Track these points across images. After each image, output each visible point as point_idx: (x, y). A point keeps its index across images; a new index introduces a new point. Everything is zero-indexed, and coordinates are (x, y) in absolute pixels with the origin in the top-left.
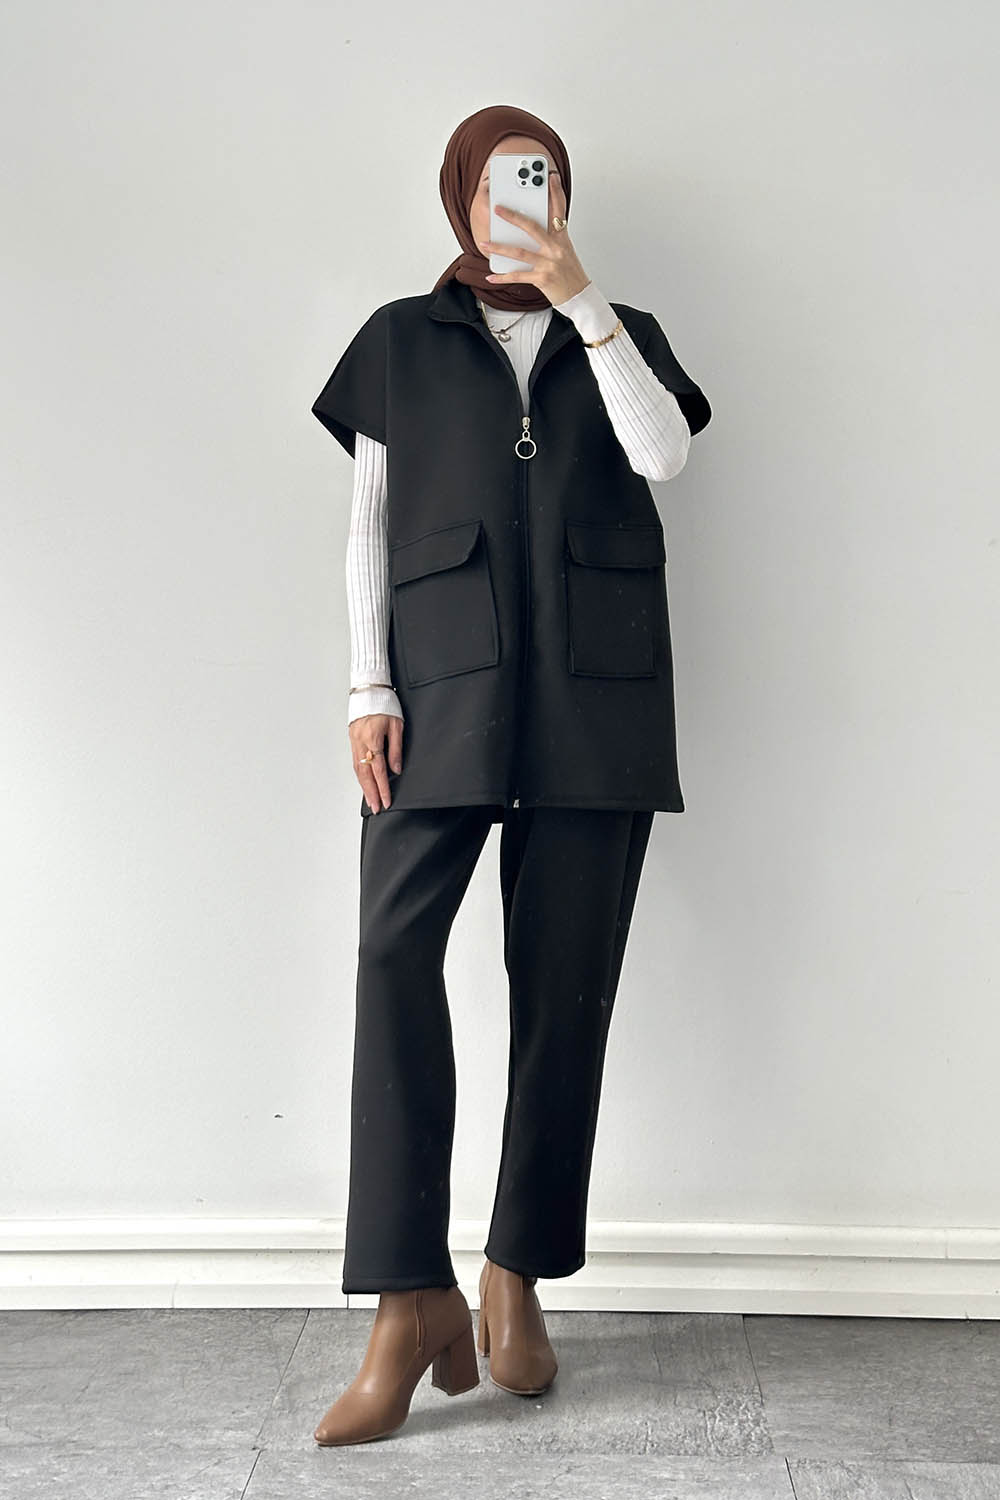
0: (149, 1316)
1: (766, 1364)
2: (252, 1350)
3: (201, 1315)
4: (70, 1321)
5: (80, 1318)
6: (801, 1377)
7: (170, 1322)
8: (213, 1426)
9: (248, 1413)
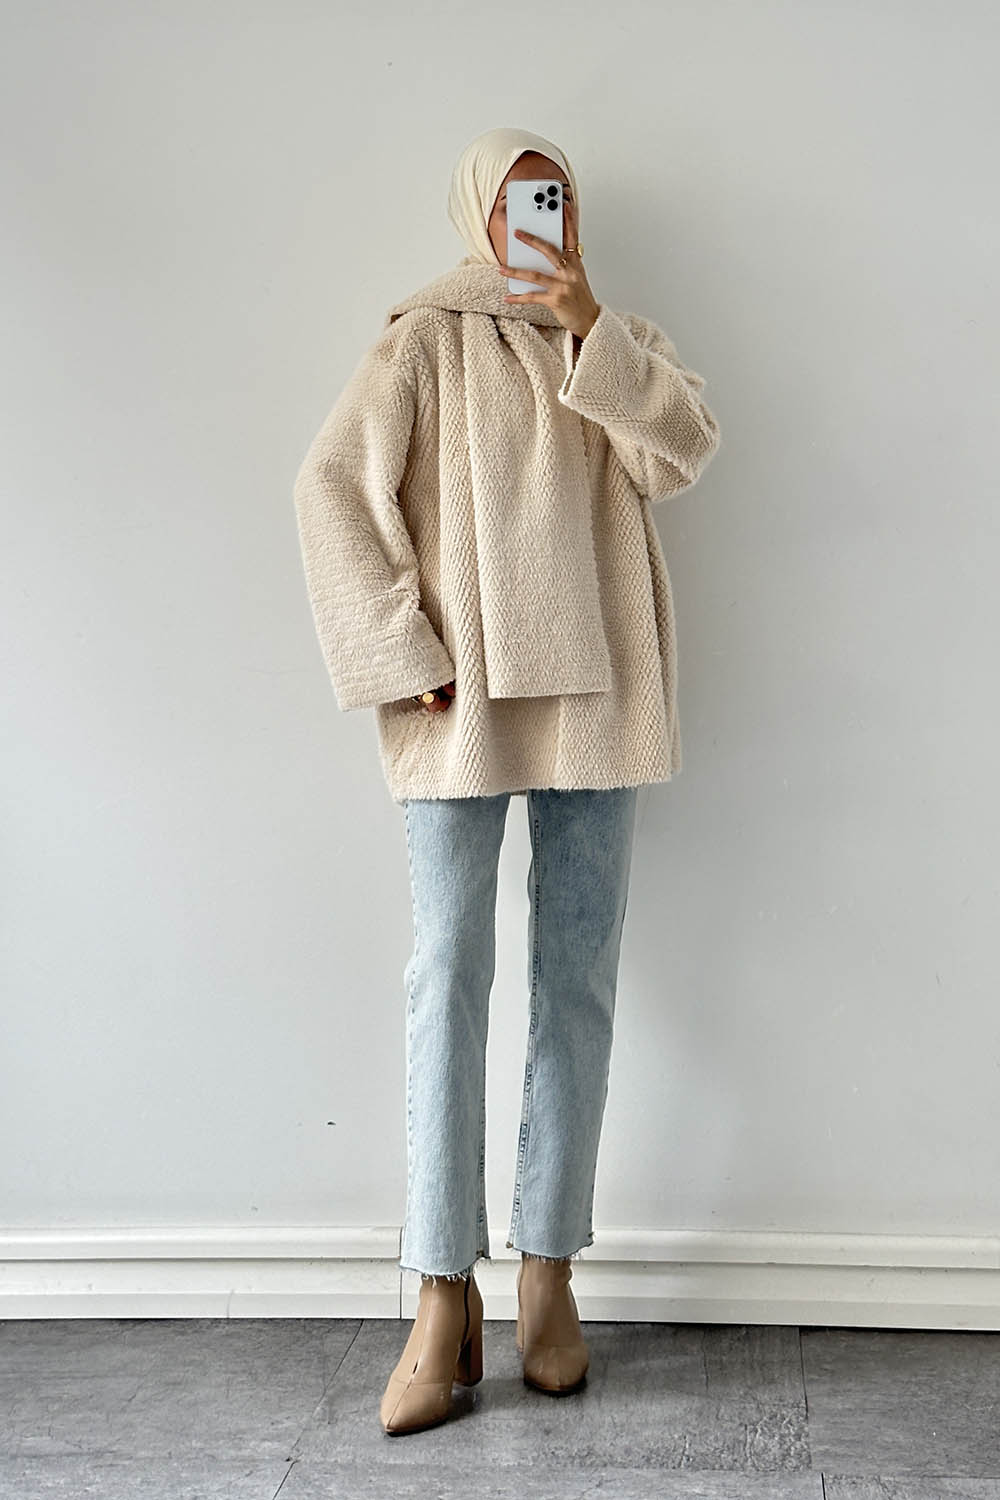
0: (205, 1326)
1: (817, 1377)
2: (301, 1361)
3: (256, 1325)
4: (127, 1330)
5: (138, 1327)
6: (849, 1390)
7: (224, 1332)
8: (250, 1437)
9: (287, 1424)
